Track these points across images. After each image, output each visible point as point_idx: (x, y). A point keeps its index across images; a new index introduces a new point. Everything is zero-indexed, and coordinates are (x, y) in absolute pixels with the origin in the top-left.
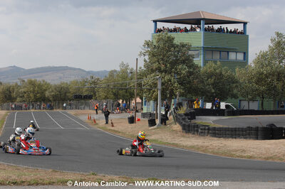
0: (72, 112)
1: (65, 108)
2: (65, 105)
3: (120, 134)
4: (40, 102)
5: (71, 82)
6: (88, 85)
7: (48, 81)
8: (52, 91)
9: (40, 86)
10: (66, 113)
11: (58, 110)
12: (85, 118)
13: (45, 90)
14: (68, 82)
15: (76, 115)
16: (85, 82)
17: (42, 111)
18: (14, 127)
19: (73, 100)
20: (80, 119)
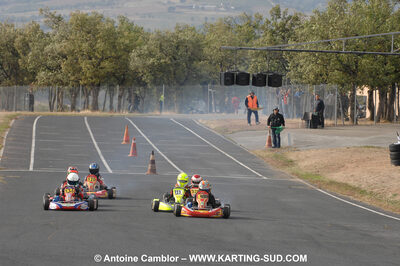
3: (366, 199)
4: (111, 86)
5: (211, 28)
8: (151, 55)
9: (111, 36)
10: (192, 125)
11: (166, 114)
13: (128, 50)
15: (225, 130)
16: (252, 27)
17: (117, 114)
18: (31, 169)
19: (213, 84)
20: (239, 144)
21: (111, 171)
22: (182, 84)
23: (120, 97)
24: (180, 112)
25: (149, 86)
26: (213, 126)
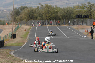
0: (75, 27)
1: (70, 24)
2: (69, 22)
4: (53, 20)
5: (75, 7)
6: (86, 9)
7: (58, 6)
10: (71, 28)
11: (65, 26)
12: (83, 31)
14: (72, 7)
15: (78, 29)
16: (84, 6)
17: (54, 26)
18: (35, 37)
19: (75, 19)
20: (80, 31)
21: (52, 37)
22: (68, 19)
23: (55, 22)
24: (68, 25)
25: (61, 20)
26: (75, 28)
